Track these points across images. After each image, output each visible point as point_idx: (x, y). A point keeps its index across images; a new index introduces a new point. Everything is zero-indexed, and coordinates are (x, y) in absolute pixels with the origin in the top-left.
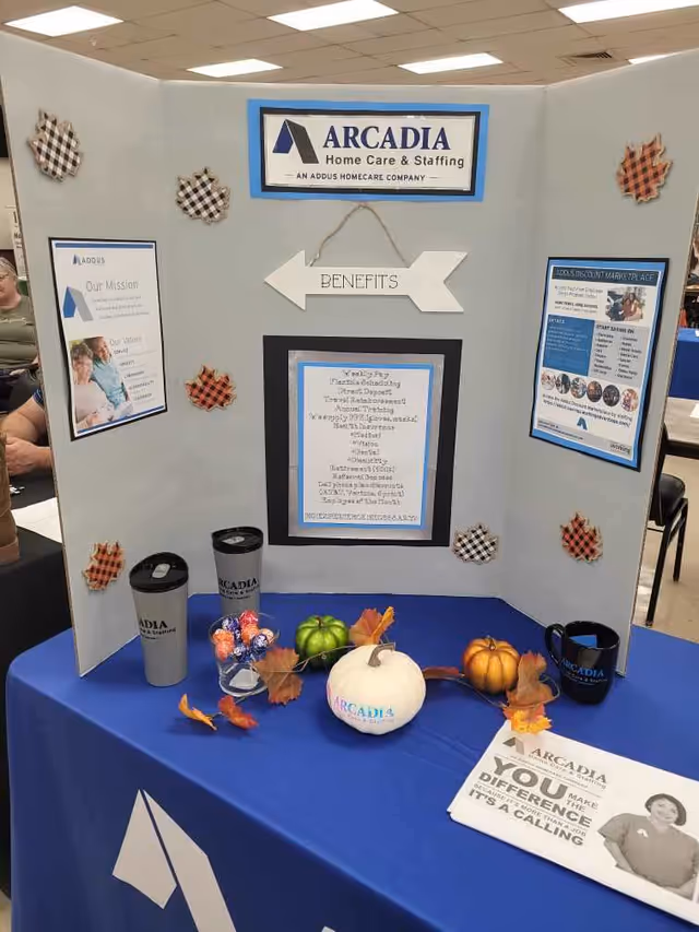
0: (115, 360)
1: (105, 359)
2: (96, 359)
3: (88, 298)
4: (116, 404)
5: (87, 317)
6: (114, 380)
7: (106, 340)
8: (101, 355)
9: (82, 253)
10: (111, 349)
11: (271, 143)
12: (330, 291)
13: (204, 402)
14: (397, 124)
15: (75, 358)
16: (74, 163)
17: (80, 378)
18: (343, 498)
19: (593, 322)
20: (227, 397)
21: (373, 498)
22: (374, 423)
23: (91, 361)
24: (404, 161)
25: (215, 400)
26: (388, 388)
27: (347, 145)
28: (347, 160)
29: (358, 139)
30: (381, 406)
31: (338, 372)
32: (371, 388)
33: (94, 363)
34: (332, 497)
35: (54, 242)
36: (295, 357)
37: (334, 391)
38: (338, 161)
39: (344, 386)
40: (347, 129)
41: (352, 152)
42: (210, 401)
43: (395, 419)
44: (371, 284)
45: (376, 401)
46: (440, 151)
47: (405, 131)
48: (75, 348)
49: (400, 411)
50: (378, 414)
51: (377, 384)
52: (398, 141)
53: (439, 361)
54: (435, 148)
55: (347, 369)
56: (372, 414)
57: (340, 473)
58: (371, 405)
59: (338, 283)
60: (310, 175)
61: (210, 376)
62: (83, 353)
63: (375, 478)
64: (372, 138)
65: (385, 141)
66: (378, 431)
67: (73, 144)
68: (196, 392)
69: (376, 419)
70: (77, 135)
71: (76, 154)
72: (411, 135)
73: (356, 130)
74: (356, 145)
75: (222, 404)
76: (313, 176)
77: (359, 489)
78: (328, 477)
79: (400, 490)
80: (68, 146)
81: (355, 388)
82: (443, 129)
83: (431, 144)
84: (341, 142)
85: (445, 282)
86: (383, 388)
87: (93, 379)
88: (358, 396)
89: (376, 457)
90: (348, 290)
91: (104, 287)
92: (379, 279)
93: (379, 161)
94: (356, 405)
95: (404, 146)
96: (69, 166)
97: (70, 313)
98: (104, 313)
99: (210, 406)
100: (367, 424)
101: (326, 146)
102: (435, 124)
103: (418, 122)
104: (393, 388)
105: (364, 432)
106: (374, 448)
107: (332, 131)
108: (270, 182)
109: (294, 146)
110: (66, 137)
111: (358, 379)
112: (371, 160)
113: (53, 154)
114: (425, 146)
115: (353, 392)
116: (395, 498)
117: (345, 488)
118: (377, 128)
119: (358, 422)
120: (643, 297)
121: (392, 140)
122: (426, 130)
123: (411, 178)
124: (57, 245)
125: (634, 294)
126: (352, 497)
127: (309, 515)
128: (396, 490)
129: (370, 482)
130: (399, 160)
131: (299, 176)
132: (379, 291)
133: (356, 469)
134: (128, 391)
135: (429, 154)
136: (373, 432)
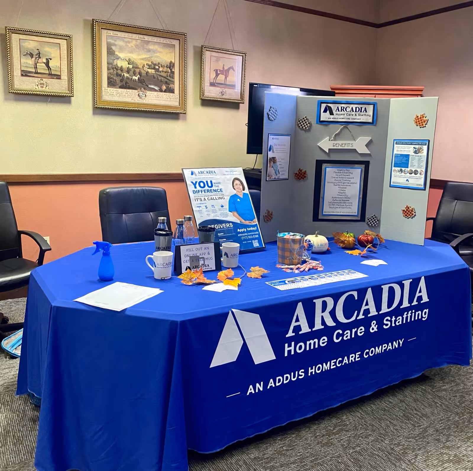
0: (278, 163)
1: (276, 162)
2: (274, 162)
3: (274, 147)
4: (277, 175)
5: (273, 152)
6: (277, 168)
7: (277, 158)
8: (275, 162)
9: (274, 137)
10: (277, 160)
11: (322, 110)
12: (335, 148)
13: (298, 178)
14: (354, 106)
15: (270, 161)
16: (276, 117)
17: (270, 166)
18: (335, 207)
19: (409, 155)
20: (305, 177)
21: (343, 207)
22: (345, 184)
23: (272, 163)
24: (356, 115)
25: (302, 178)
26: (349, 174)
27: (341, 111)
28: (341, 114)
29: (344, 110)
30: (347, 179)
31: (335, 170)
32: (345, 174)
33: (273, 163)
34: (332, 206)
35: (269, 134)
36: (324, 166)
37: (334, 175)
38: (339, 115)
39: (337, 174)
40: (342, 107)
41: (343, 112)
42: (300, 178)
43: (351, 183)
44: (346, 146)
45: (346, 178)
46: (365, 113)
47: (356, 108)
48: (270, 159)
49: (352, 181)
50: (346, 182)
51: (346, 173)
52: (354, 110)
53: (363, 166)
54: (363, 112)
55: (338, 169)
56: (344, 182)
57: (335, 199)
58: (344, 179)
59: (337, 145)
60: (331, 118)
61: (301, 171)
62: (272, 160)
63: (345, 201)
64: (348, 109)
65: (351, 110)
66: (346, 187)
67: (276, 113)
68: (297, 175)
69: (345, 183)
70: (277, 111)
71: (277, 115)
72: (358, 109)
73: (344, 108)
74: (344, 111)
75: (303, 179)
76: (332, 118)
77: (340, 204)
78: (331, 200)
79: (351, 204)
80: (275, 113)
81: (340, 174)
82: (365, 108)
83: (362, 111)
84: (340, 110)
85: (366, 145)
86: (347, 174)
87: (272, 167)
88: (340, 177)
89: (345, 194)
90: (340, 148)
91: (278, 145)
92: (348, 144)
93: (349, 115)
94: (340, 179)
95: (356, 111)
96: (275, 117)
97: (270, 151)
98: (276, 151)
99: (300, 179)
100: (343, 184)
101: (336, 111)
102: (364, 106)
103: (360, 106)
104: (350, 174)
105: (342, 187)
106: (345, 192)
107: (338, 108)
108: (322, 119)
109: (328, 111)
110: (275, 112)
111: (341, 172)
112: (347, 115)
113: (272, 115)
114: (361, 111)
115: (339, 175)
116: (350, 207)
117: (336, 204)
118: (349, 107)
119: (341, 184)
120: (423, 148)
121: (353, 110)
122: (361, 108)
123: (357, 119)
124: (270, 135)
125: (421, 148)
126: (338, 206)
127: (325, 212)
128: (350, 204)
129: (343, 202)
130: (354, 115)
131: (329, 118)
132: (348, 148)
133: (339, 198)
134: (280, 172)
135: (362, 113)
136: (344, 187)
